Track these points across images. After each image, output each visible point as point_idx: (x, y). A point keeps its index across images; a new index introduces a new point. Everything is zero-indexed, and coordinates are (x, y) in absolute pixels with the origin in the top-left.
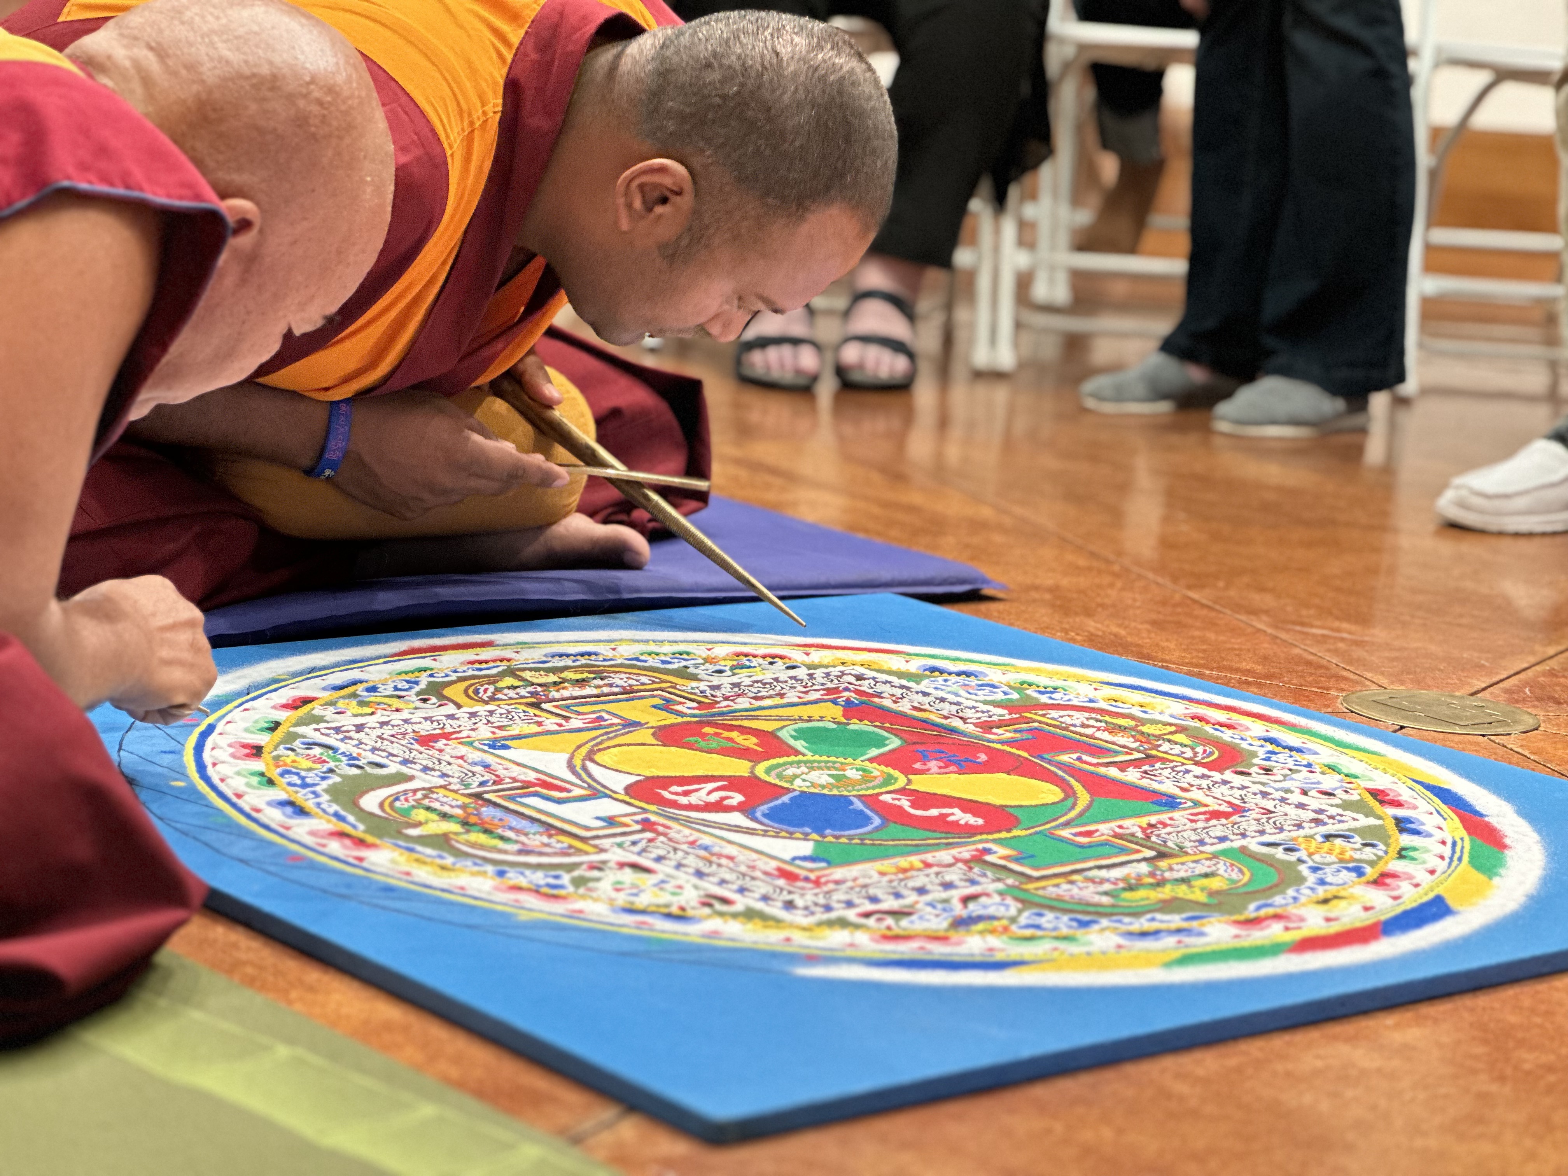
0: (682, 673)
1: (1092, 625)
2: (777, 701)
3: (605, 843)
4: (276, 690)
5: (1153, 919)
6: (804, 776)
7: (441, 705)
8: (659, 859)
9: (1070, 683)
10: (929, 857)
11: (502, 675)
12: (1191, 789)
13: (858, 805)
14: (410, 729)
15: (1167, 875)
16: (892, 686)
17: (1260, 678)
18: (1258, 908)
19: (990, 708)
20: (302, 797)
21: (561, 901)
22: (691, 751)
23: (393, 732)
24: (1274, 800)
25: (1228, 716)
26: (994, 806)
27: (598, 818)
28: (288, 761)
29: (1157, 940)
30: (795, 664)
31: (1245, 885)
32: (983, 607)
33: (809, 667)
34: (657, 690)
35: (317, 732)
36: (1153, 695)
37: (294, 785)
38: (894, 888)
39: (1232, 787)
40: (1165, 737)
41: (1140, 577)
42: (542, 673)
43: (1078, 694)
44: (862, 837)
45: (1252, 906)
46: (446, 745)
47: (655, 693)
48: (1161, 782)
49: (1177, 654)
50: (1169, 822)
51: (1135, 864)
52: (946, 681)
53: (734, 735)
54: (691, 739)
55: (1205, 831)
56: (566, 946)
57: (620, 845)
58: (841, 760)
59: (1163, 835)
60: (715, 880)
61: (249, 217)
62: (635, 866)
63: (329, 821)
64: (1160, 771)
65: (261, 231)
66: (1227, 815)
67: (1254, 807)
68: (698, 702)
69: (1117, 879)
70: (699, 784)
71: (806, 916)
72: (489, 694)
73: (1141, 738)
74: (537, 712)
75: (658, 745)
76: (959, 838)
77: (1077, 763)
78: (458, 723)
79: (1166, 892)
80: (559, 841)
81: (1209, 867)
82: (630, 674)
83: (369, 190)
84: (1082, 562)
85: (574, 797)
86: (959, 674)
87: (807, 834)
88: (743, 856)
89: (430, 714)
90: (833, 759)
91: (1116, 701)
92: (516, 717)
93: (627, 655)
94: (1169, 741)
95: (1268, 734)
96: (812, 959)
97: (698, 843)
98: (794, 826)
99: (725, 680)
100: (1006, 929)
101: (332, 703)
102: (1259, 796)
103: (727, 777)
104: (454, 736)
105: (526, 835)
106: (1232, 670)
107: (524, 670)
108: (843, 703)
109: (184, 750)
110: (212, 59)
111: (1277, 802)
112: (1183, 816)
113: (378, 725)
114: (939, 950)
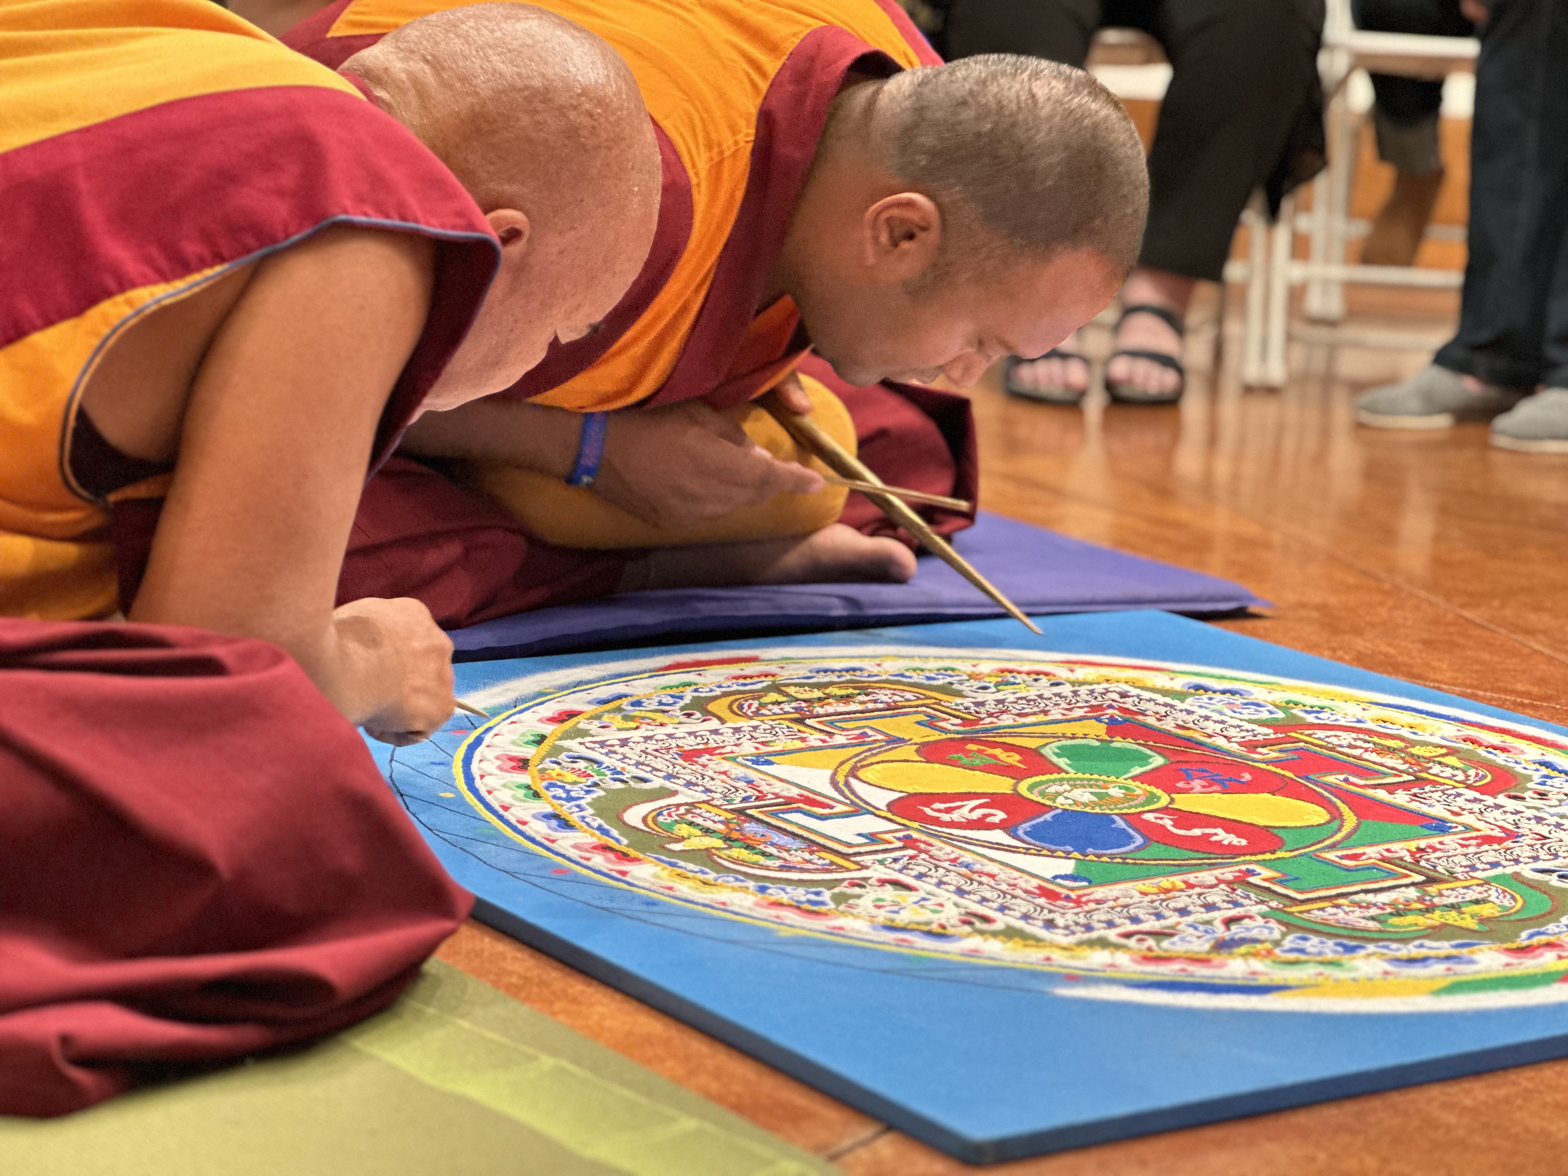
0: (946, 689)
1: (1361, 644)
2: (1041, 718)
3: (867, 860)
4: (542, 703)
5: (1421, 946)
6: (1066, 794)
7: (704, 721)
8: (920, 876)
9: (1338, 703)
10: (1191, 878)
11: (767, 690)
12: (1463, 813)
13: (1121, 823)
14: (673, 743)
15: (1436, 900)
16: (1156, 704)
17: (1536, 700)
18: (1531, 936)
19: (1255, 727)
20: (566, 809)
21: (823, 917)
22: (954, 768)
23: (657, 747)
24: (1549, 825)
25: (1502, 739)
26: (1258, 826)
27: (860, 835)
28: (554, 774)
29: (1426, 967)
30: (1059, 681)
31: (1517, 912)
32: (1249, 624)
33: (1073, 684)
34: (922, 706)
35: (583, 746)
36: (1424, 716)
37: (560, 798)
38: (1156, 908)
39: (1505, 812)
40: (1436, 759)
41: (1411, 595)
42: (807, 688)
43: (1346, 714)
44: (1124, 856)
45: (1524, 934)
46: (709, 760)
47: (920, 709)
48: (1430, 806)
49: (1449, 674)
50: (1439, 846)
51: (1403, 889)
52: (1210, 699)
53: (998, 752)
54: (954, 755)
55: (1476, 856)
56: (826, 962)
57: (881, 862)
58: (1104, 778)
59: (1433, 860)
60: (977, 898)
61: (517, 226)
62: (896, 883)
63: (593, 835)
64: (1430, 794)
65: (530, 240)
66: (1500, 841)
67: (1528, 832)
68: (962, 719)
69: (1384, 904)
70: (962, 801)
71: (1067, 935)
72: (753, 709)
73: (1410, 760)
74: (802, 728)
75: (921, 762)
76: (1222, 858)
77: (1344, 784)
78: (722, 738)
79: (1436, 918)
80: (820, 858)
81: (1480, 893)
82: (894, 690)
83: (636, 199)
84: (1351, 580)
85: (836, 813)
86: (1224, 692)
87: (1069, 853)
88: (1004, 874)
89: (693, 728)
90: (1096, 776)
91: (1385, 722)
92: (780, 733)
93: (892, 670)
94: (1440, 763)
95: (1543, 757)
96: (1072, 979)
97: (959, 861)
98: (1056, 845)
99: (990, 697)
100: (1269, 953)
101: (598, 717)
102: (1533, 821)
103: (989, 794)
104: (718, 751)
105: (788, 851)
106: (1506, 691)
107: (789, 685)
108: (1107, 721)
109: (453, 762)
110: (485, 72)
111: (1552, 827)
112: (1453, 841)
113: (642, 740)
114: (1201, 973)
